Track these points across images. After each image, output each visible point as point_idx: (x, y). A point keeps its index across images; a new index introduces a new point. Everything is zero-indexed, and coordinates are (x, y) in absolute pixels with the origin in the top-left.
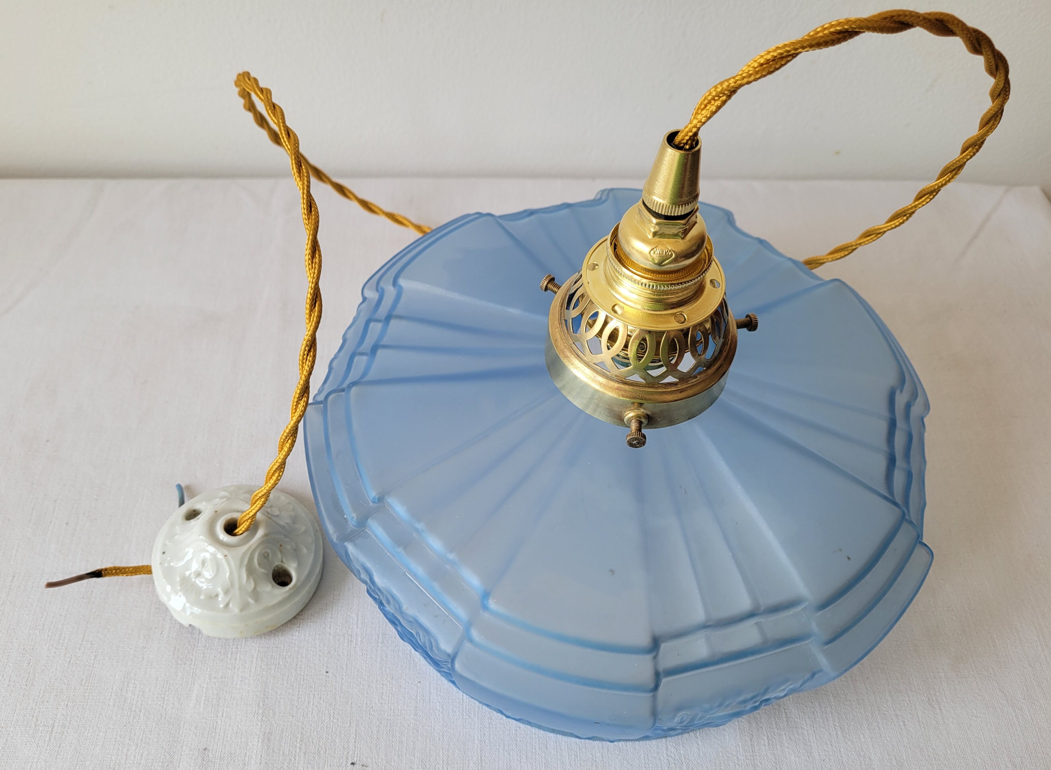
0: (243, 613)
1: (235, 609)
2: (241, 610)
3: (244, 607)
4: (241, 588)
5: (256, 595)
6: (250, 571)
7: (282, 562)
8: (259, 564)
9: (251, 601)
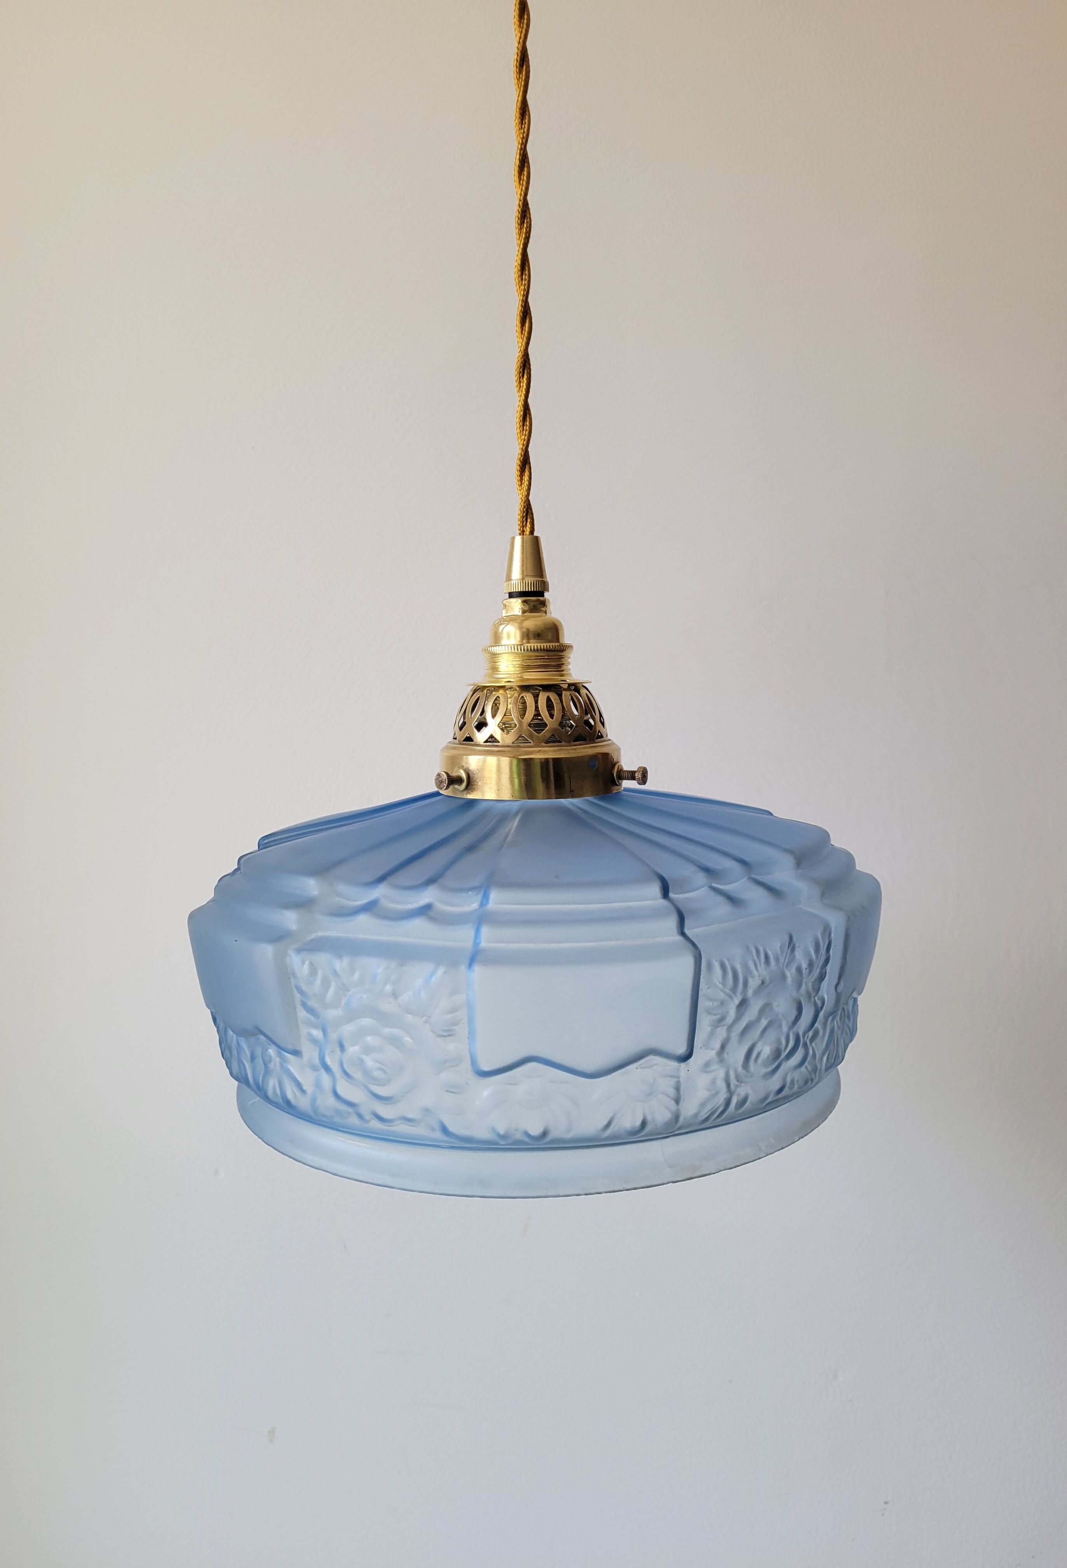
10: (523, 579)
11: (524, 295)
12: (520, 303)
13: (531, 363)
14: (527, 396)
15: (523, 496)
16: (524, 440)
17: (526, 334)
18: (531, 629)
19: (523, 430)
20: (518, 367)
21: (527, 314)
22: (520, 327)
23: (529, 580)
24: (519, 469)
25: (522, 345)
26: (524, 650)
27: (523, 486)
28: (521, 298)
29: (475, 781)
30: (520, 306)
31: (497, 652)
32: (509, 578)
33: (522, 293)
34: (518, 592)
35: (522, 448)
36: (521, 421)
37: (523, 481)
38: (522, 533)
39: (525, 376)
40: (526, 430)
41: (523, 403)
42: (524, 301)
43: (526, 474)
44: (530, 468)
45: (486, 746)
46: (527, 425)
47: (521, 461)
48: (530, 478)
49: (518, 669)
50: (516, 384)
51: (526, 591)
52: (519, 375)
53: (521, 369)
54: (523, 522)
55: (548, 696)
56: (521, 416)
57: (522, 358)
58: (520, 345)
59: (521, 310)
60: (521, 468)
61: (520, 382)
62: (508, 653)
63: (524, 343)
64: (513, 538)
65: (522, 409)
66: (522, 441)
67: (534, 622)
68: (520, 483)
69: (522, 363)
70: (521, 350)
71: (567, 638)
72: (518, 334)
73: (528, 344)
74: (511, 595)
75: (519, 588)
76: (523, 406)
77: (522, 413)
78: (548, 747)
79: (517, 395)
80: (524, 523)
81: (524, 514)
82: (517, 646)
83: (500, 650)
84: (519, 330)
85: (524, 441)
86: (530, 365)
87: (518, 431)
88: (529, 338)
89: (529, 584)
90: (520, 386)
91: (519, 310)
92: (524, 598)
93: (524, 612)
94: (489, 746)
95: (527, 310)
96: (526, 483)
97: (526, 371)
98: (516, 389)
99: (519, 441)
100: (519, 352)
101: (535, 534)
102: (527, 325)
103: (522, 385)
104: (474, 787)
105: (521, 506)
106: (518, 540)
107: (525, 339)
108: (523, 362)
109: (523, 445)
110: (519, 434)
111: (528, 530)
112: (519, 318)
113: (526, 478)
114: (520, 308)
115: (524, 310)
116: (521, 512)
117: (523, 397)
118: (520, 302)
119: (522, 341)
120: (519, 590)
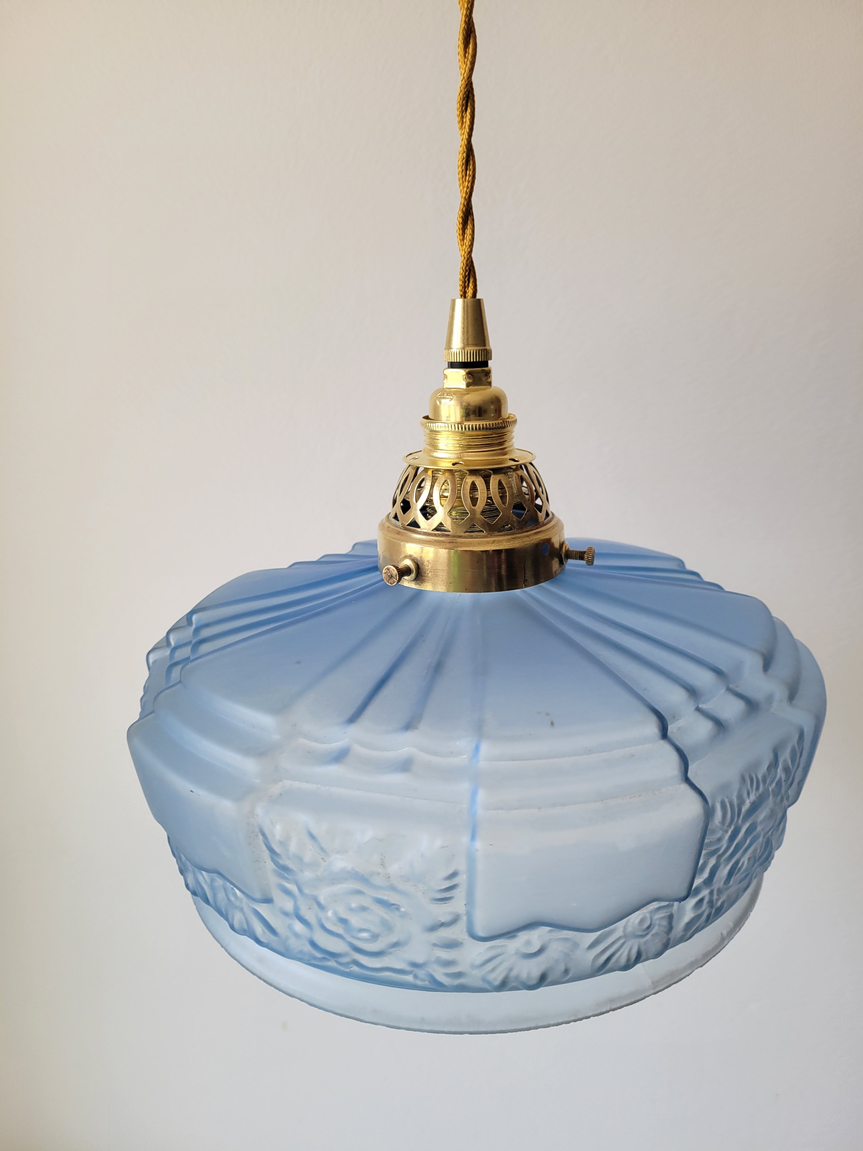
10: (464, 348)
11: (468, 9)
12: (464, 19)
13: (475, 93)
14: (470, 135)
15: (465, 252)
16: (468, 187)
17: (470, 57)
18: (472, 404)
19: (466, 175)
20: (461, 99)
21: (471, 32)
22: (462, 49)
23: (471, 349)
24: (461, 221)
25: (465, 71)
26: (465, 428)
27: (465, 241)
28: (465, 13)
29: (425, 573)
30: (463, 23)
31: (437, 429)
32: (449, 346)
33: (466, 6)
34: (459, 362)
35: (465, 197)
36: (463, 164)
37: (466, 236)
38: (464, 295)
39: (469, 110)
40: (470, 175)
41: (466, 143)
42: (468, 16)
43: (468, 227)
44: (473, 220)
45: (435, 535)
46: (470, 170)
47: (463, 212)
48: (473, 231)
49: (458, 449)
50: (458, 119)
51: (467, 362)
52: (462, 108)
53: (464, 102)
54: (465, 282)
55: (500, 480)
56: (464, 158)
57: (465, 88)
58: (463, 72)
59: (464, 27)
60: (463, 220)
61: (462, 117)
62: (448, 431)
63: (467, 69)
64: (453, 302)
65: (465, 150)
66: (465, 189)
67: (476, 397)
68: (461, 237)
69: (465, 93)
70: (464, 78)
72: (460, 58)
73: (471, 70)
74: (452, 365)
75: (461, 359)
76: (466, 147)
77: (465, 155)
78: (502, 535)
79: (459, 132)
80: (466, 284)
81: (467, 273)
82: (458, 424)
83: (439, 427)
84: (462, 53)
85: (467, 189)
86: (473, 96)
87: (460, 176)
88: (473, 63)
89: (471, 354)
90: (463, 121)
91: (462, 28)
92: (467, 370)
93: (468, 385)
94: (439, 535)
95: (471, 28)
96: (468, 237)
97: (469, 104)
98: (458, 126)
99: (461, 188)
100: (462, 80)
101: (478, 296)
102: (471, 46)
103: (464, 120)
104: (424, 578)
105: (464, 264)
106: (459, 303)
107: (469, 63)
108: (467, 93)
109: (466, 193)
110: (461, 179)
111: (470, 292)
112: (461, 38)
113: (468, 231)
114: (464, 25)
115: (468, 27)
116: (463, 271)
117: (466, 136)
118: (463, 17)
119: (465, 66)
120: (461, 361)
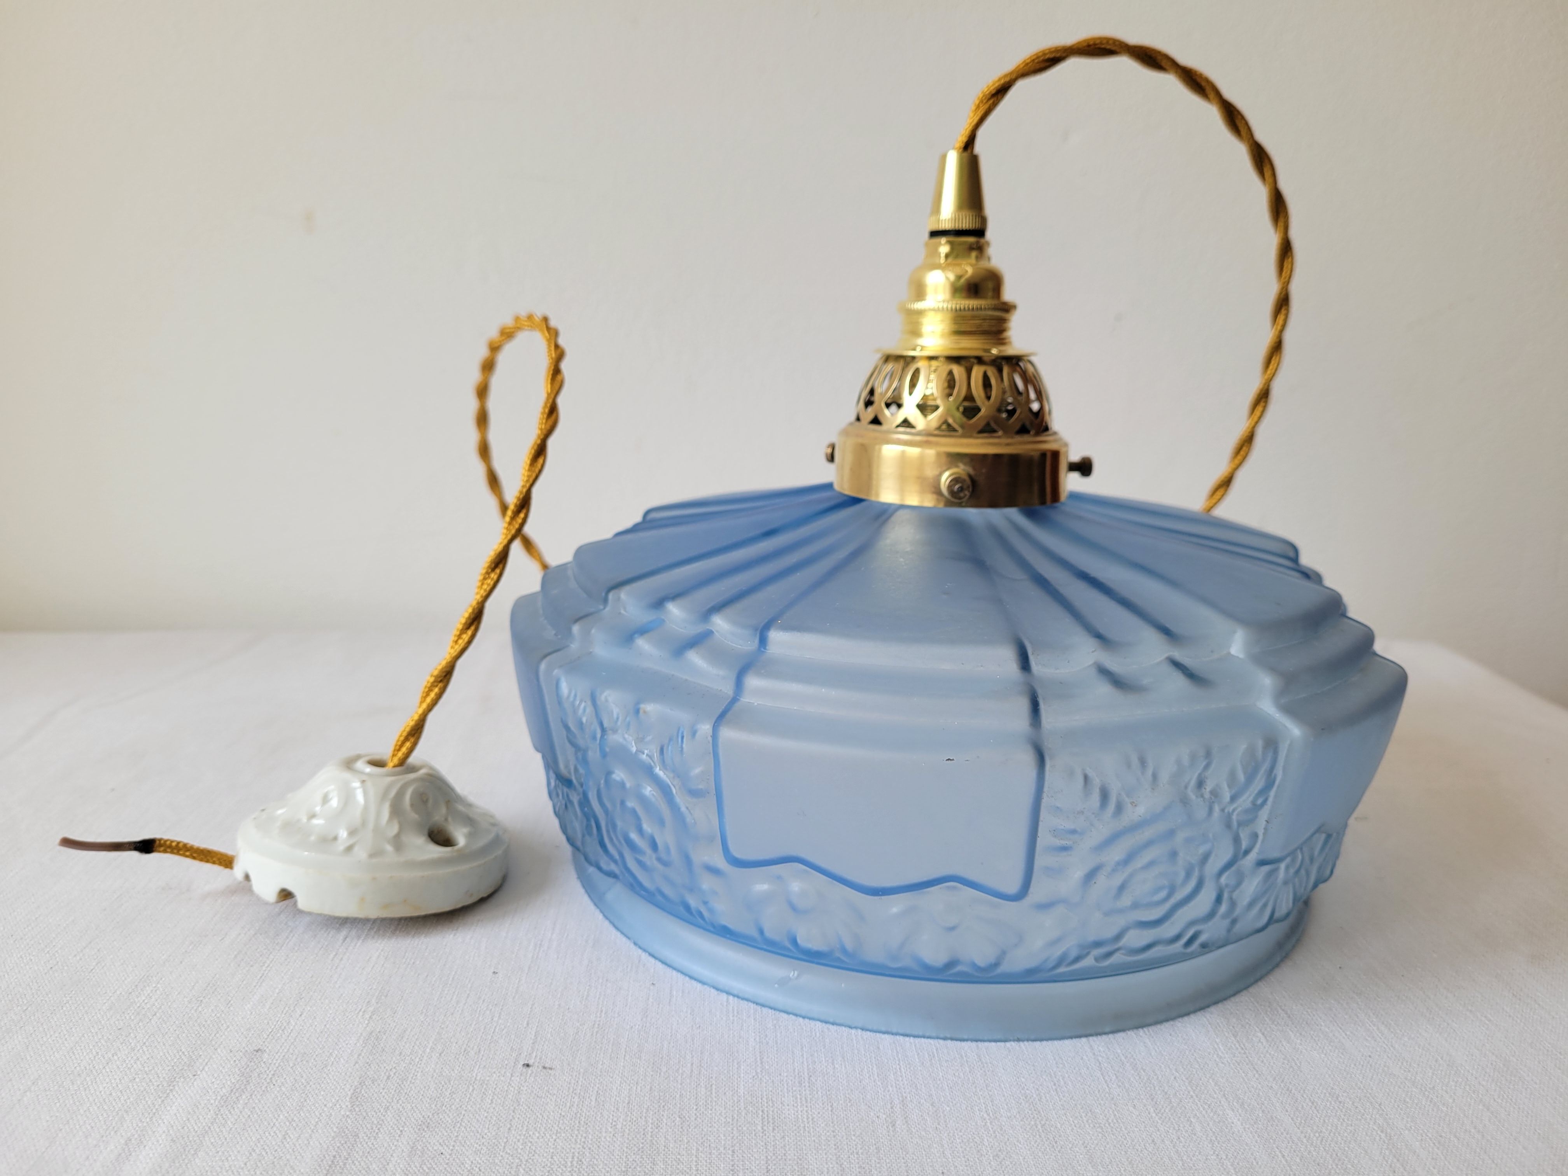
0: (374, 860)
1: (361, 853)
2: (372, 856)
3: (376, 853)
4: (377, 830)
5: (397, 843)
6: (396, 811)
7: (446, 820)
8: (412, 805)
9: (389, 848)
71: (1008, 294)
